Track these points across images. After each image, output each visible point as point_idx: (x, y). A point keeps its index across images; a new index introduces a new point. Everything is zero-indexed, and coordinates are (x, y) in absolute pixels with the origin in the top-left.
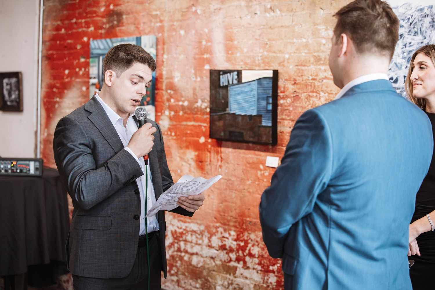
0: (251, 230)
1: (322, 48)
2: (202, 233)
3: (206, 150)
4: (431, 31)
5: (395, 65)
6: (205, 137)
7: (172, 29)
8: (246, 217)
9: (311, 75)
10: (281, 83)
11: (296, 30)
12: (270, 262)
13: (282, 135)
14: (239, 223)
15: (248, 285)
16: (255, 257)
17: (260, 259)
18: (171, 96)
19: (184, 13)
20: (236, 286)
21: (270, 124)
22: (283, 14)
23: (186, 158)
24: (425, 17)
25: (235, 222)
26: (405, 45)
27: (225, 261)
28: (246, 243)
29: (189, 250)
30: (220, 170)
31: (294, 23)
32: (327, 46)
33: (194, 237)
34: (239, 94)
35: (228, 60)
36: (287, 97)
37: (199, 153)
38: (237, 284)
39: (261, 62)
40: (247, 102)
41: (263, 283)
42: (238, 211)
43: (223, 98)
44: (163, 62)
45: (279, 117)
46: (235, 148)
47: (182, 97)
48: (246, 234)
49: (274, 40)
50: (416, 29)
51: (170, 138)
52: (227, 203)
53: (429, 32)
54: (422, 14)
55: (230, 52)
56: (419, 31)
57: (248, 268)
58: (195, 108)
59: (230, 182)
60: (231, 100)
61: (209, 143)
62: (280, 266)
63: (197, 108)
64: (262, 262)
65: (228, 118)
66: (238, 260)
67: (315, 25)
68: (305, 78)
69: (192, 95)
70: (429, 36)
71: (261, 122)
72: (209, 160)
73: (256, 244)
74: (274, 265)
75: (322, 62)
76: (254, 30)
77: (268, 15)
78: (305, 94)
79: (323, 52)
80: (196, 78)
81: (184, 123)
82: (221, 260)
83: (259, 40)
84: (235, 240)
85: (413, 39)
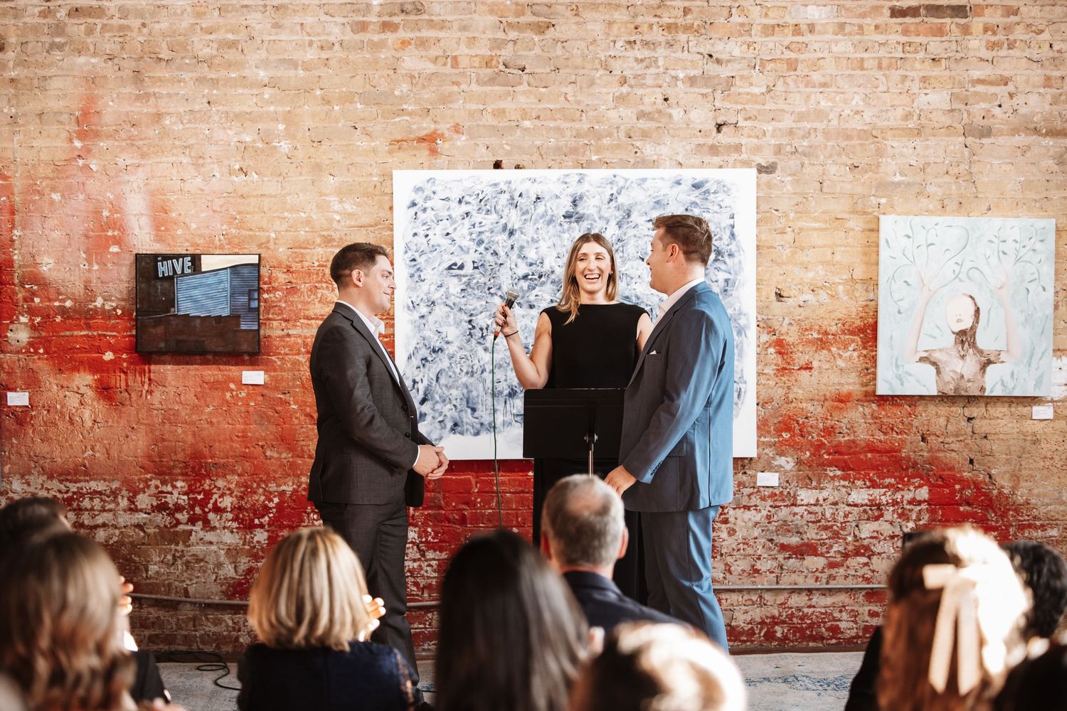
0: (218, 476)
1: (335, 225)
2: (115, 494)
3: (117, 371)
4: (510, 210)
5: (459, 249)
6: (114, 352)
7: (32, 189)
8: (205, 458)
9: (318, 261)
10: (264, 271)
11: (289, 201)
12: (255, 514)
13: (268, 341)
14: (193, 468)
15: (215, 552)
16: (227, 512)
17: (236, 512)
18: (34, 294)
19: (58, 168)
20: (189, 558)
21: (255, 327)
22: (265, 179)
23: (74, 385)
24: (501, 193)
25: (186, 467)
26: (474, 225)
27: (166, 526)
28: (208, 494)
29: (86, 522)
30: (149, 397)
31: (284, 192)
32: (343, 223)
33: (97, 502)
34: (195, 288)
35: (159, 239)
36: (275, 289)
37: (102, 377)
38: (194, 555)
39: (224, 242)
40: (212, 298)
41: (244, 545)
42: (189, 452)
43: (164, 294)
44: (12, 241)
45: (261, 317)
46: (178, 364)
47: (60, 294)
48: (208, 482)
49: (248, 213)
50: (488, 207)
51: (36, 357)
52: (166, 443)
53: (506, 211)
54: (496, 189)
55: (163, 228)
56: (493, 209)
57: (214, 529)
58: (91, 309)
59: (171, 412)
60: (180, 295)
61: (124, 360)
62: (274, 516)
63: (95, 310)
64: (241, 516)
65: (174, 322)
66: (192, 520)
67: (321, 196)
68: (306, 264)
69: (82, 292)
70: (507, 216)
71: (238, 325)
72: (123, 385)
73: (228, 492)
74: (263, 516)
75: (335, 244)
76: (209, 198)
77: (236, 179)
78: (307, 285)
79: (336, 230)
80: (90, 264)
81: (68, 333)
82: (158, 526)
83: (221, 212)
84: (186, 494)
85: (485, 219)
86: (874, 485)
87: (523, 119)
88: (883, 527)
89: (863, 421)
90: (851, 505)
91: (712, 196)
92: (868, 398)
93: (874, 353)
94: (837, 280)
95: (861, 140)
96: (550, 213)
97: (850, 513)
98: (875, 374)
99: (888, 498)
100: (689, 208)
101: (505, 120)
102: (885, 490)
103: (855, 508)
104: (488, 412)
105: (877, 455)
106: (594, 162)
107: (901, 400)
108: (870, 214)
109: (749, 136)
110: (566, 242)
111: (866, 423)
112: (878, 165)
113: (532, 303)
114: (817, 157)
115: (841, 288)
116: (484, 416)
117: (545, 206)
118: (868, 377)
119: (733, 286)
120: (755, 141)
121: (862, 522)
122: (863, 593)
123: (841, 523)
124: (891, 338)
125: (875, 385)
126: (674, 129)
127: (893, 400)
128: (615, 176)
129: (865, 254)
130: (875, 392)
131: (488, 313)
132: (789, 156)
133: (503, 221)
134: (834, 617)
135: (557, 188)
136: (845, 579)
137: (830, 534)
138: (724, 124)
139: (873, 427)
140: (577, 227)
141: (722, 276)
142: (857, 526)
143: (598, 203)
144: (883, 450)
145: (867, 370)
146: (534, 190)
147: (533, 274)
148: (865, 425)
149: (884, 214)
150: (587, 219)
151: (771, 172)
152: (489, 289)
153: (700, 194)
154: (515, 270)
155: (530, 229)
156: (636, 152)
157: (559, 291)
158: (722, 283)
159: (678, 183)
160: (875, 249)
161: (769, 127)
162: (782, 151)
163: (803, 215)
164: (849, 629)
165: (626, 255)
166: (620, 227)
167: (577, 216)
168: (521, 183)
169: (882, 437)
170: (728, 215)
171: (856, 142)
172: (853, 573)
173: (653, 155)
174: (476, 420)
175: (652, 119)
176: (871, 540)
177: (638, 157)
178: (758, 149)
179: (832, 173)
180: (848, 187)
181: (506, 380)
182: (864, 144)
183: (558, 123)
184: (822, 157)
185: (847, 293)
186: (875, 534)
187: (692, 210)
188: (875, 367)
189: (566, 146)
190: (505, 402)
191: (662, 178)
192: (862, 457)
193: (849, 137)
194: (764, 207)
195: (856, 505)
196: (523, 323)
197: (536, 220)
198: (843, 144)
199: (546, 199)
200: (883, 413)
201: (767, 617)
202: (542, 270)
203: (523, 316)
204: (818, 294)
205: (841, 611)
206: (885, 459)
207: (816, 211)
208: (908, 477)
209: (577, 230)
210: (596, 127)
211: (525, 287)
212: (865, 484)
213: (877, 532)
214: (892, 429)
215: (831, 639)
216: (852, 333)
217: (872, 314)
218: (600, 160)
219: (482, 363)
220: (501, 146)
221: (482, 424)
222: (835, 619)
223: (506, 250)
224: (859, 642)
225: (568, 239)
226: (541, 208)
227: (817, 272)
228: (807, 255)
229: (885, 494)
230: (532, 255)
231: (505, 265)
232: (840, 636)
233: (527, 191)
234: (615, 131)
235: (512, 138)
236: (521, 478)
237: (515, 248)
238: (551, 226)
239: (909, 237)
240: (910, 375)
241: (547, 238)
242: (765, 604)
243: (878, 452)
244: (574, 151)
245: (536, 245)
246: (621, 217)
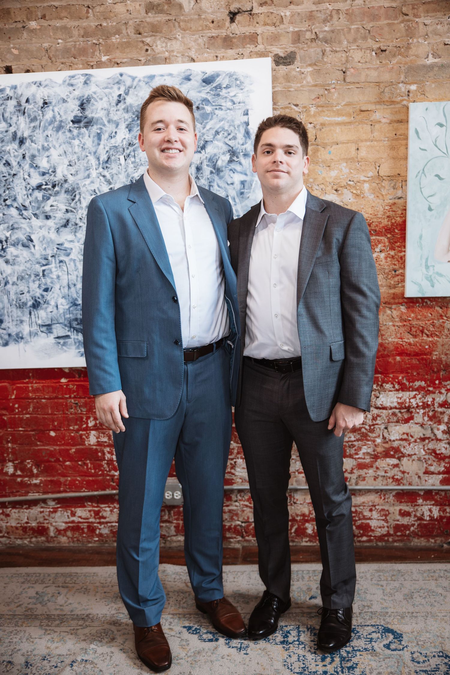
4: (18, 117)
24: (8, 100)
53: (15, 118)
54: (3, 95)
70: (16, 123)
86: (403, 388)
87: (29, 20)
88: (413, 430)
89: (391, 324)
90: (380, 408)
91: (224, 91)
92: (397, 301)
93: (403, 253)
94: (363, 178)
95: (389, 19)
96: (58, 118)
97: (378, 416)
98: (403, 275)
99: (418, 401)
100: (201, 106)
101: (11, 21)
102: (414, 393)
103: (384, 411)
104: (15, 323)
105: (407, 358)
106: (104, 63)
107: (431, 301)
108: (398, 103)
109: (266, 24)
110: (77, 149)
111: (394, 326)
112: (408, 47)
113: (48, 214)
114: (340, 42)
115: (366, 186)
116: (11, 327)
117: (53, 111)
118: (396, 279)
119: (250, 188)
120: (272, 29)
121: (391, 424)
122: (394, 493)
123: (370, 426)
124: (421, 237)
125: (403, 287)
126: (185, 21)
127: (423, 302)
128: (121, 75)
129: (393, 148)
130: (403, 294)
131: (6, 225)
132: (309, 43)
133: (12, 129)
134: (364, 516)
135: (63, 92)
136: (375, 480)
137: (358, 437)
138: (239, 12)
139: (402, 330)
140: (86, 132)
141: (237, 178)
142: (386, 428)
143: (105, 106)
144: (413, 354)
145: (395, 271)
146: (40, 94)
147: (47, 184)
148: (393, 328)
149: (414, 102)
150: (97, 124)
151: (289, 64)
152: (5, 200)
153: (210, 90)
154: (29, 180)
155: (39, 136)
156: (147, 50)
157: (73, 200)
158: (238, 186)
159: (188, 79)
160: (404, 142)
161: (287, 13)
162: (302, 39)
163: (325, 109)
164: (380, 527)
165: (137, 160)
166: (130, 130)
167: (86, 120)
168: (27, 87)
169: (412, 340)
170: (241, 112)
171: (383, 22)
172: (383, 474)
173: (164, 52)
174: (4, 332)
175: (161, 12)
176: (401, 442)
177: (148, 55)
178: (275, 38)
179: (356, 60)
180: (373, 75)
181: (29, 292)
182: (393, 23)
183: (65, 21)
184: (345, 43)
185: (373, 191)
186: (405, 436)
187: (203, 108)
188: (404, 268)
189: (75, 46)
190: (30, 313)
191: (171, 75)
192: (390, 360)
193: (374, 17)
194: (282, 103)
195: (384, 408)
196: (41, 235)
197: (45, 126)
198: (369, 26)
199: (53, 104)
200: (412, 315)
201: (297, 515)
202: (56, 179)
203: (41, 228)
204: (342, 194)
205: (371, 510)
206: (415, 361)
207: (338, 104)
208: (439, 379)
209: (87, 135)
210: (105, 24)
211: (40, 198)
212: (394, 387)
213: (407, 434)
214: (422, 332)
215: (362, 536)
216: (378, 233)
217: (400, 212)
218: (110, 60)
219: (4, 275)
220: (9, 51)
221: (10, 335)
222: (365, 518)
223: (18, 160)
224: (390, 540)
225: (78, 146)
226: (49, 115)
227: (341, 170)
228: (330, 153)
229: (414, 397)
230: (44, 164)
231: (18, 175)
232: (370, 533)
233: (34, 96)
234: (123, 27)
235: (19, 41)
236: (52, 384)
237: (27, 158)
238: (60, 133)
239: (441, 125)
240: (441, 275)
241: (57, 146)
242: (295, 503)
243: (408, 355)
244: (83, 52)
245: (47, 154)
246: (130, 120)
